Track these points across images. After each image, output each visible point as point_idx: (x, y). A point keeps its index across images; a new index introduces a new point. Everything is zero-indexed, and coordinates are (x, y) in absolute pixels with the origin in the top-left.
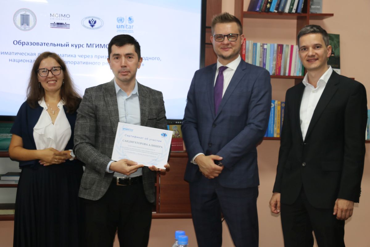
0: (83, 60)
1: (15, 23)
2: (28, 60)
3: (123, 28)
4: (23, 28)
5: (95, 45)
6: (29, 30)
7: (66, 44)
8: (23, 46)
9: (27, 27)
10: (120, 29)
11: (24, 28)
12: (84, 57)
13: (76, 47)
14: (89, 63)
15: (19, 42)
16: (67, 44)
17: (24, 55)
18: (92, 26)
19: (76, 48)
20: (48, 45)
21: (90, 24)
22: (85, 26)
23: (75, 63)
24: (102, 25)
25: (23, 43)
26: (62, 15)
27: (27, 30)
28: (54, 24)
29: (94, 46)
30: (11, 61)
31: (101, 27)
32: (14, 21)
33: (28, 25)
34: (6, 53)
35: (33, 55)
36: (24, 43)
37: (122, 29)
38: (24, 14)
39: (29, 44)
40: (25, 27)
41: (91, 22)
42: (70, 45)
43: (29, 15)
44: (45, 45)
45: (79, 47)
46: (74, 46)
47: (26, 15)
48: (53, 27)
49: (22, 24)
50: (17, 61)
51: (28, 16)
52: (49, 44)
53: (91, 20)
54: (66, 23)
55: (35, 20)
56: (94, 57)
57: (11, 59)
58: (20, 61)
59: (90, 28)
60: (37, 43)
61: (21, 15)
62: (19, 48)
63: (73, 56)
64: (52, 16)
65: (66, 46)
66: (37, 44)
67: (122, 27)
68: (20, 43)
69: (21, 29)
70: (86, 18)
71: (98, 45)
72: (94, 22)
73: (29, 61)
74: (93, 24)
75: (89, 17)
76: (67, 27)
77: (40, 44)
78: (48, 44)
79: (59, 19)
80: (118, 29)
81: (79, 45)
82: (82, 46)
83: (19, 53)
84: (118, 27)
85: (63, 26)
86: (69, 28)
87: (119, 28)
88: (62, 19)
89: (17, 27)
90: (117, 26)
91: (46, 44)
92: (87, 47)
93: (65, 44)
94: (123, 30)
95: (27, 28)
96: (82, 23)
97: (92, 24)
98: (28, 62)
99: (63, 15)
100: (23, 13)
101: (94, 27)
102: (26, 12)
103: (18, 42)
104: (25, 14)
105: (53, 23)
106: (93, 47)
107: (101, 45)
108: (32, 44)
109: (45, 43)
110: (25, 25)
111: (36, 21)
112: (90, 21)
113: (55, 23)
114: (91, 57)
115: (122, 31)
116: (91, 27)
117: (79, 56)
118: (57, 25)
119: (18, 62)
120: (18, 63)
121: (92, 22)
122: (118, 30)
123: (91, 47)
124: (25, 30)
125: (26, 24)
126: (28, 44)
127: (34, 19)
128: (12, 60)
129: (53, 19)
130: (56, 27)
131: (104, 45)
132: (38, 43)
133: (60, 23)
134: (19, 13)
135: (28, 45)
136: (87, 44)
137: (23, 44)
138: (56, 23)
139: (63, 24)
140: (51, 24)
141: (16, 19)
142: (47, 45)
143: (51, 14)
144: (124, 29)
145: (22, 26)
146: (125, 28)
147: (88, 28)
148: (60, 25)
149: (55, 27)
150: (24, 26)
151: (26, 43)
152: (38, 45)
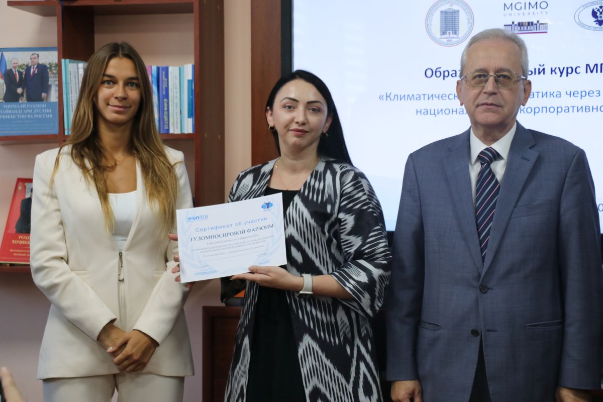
0: (577, 102)
1: (429, 32)
2: (454, 110)
4: (446, 40)
6: (458, 43)
7: (539, 69)
8: (444, 79)
9: (453, 38)
11: (448, 41)
12: (579, 95)
13: (561, 73)
14: (591, 109)
15: (436, 72)
16: (541, 68)
17: (447, 98)
18: (600, 23)
19: (561, 76)
21: (595, 19)
22: (583, 25)
23: (560, 110)
25: (444, 72)
26: (530, 4)
27: (452, 45)
28: (511, 25)
30: (419, 113)
32: (427, 26)
33: (455, 32)
34: (410, 97)
36: (446, 74)
38: (448, 11)
40: (449, 38)
41: (598, 14)
42: (548, 71)
43: (458, 11)
45: (567, 73)
46: (557, 71)
47: (451, 11)
49: (443, 33)
50: (433, 112)
51: (456, 12)
53: (598, 10)
54: (538, 22)
55: (471, 21)
57: (419, 110)
58: (438, 114)
59: (595, 29)
61: (442, 12)
62: (437, 85)
63: (555, 95)
64: (508, 9)
65: (539, 73)
68: (438, 74)
69: (441, 44)
70: (585, 6)
73: (456, 111)
74: (602, 18)
75: (593, 3)
76: (540, 31)
79: (523, 14)
81: (567, 68)
82: (575, 70)
83: (437, 96)
85: (532, 27)
86: (546, 32)
88: (529, 14)
89: (433, 38)
92: (587, 72)
93: (535, 69)
95: (454, 40)
96: (577, 19)
97: (599, 19)
98: (454, 113)
99: (533, 4)
100: (445, 7)
102: (451, 5)
104: (450, 9)
105: (511, 23)
110: (449, 33)
111: (473, 23)
112: (596, 10)
113: (513, 23)
114: (595, 94)
116: (598, 26)
117: (568, 93)
118: (519, 27)
119: (434, 114)
121: (601, 13)
123: (597, 72)
124: (449, 44)
125: (451, 32)
126: (456, 74)
127: (468, 19)
128: (423, 112)
129: (510, 15)
130: (516, 32)
133: (526, 23)
134: (436, 9)
136: (587, 65)
137: (444, 76)
138: (516, 23)
139: (532, 23)
140: (505, 25)
141: (430, 22)
143: (505, 5)
145: (444, 36)
147: (589, 28)
148: (526, 28)
150: (447, 36)
151: (451, 73)
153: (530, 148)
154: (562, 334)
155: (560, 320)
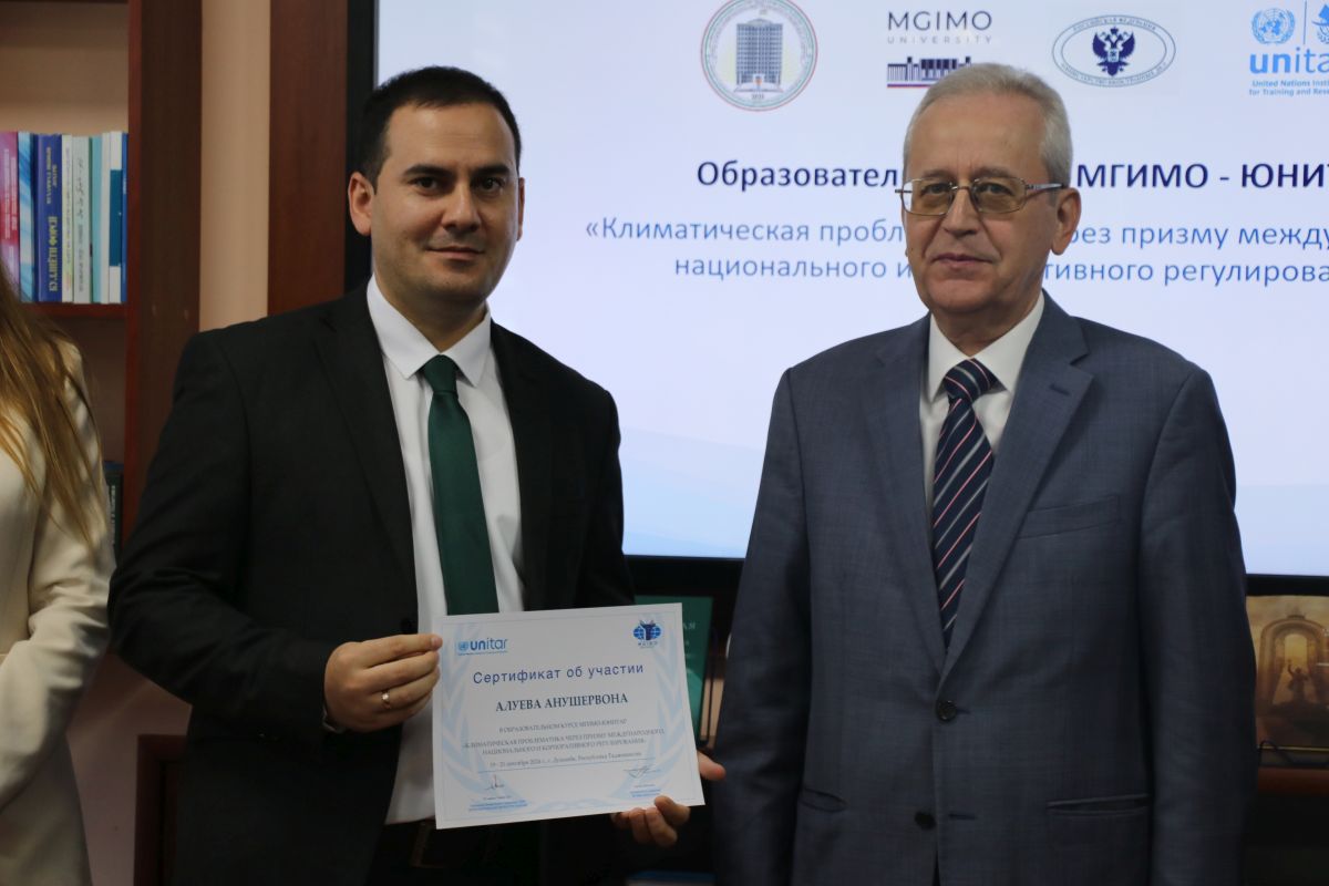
1: (709, 74)
2: (768, 264)
3: (1287, 69)
4: (748, 96)
5: (1126, 170)
6: (778, 104)
8: (743, 189)
9: (766, 90)
10: (1269, 76)
11: (755, 97)
14: (1088, 271)
15: (725, 172)
17: (750, 234)
18: (1113, 68)
20: (871, 181)
21: (1099, 60)
22: (1072, 72)
24: (1167, 61)
25: (744, 172)
26: (949, 15)
27: (764, 108)
28: (905, 66)
29: (1122, 175)
30: (682, 270)
31: (1160, 68)
32: (704, 59)
33: (773, 77)
34: (662, 231)
35: (796, 234)
36: (749, 177)
37: (1281, 75)
38: (756, 24)
39: (779, 177)
40: (758, 90)
41: (1108, 47)
43: (779, 27)
44: (855, 183)
47: (763, 25)
48: (904, 82)
49: (744, 77)
50: (715, 269)
51: (775, 29)
52: (877, 176)
53: (1108, 38)
54: (968, 59)
55: (810, 51)
56: (1116, 235)
57: (682, 263)
58: (728, 272)
59: (1100, 82)
60: (816, 171)
61: (740, 27)
62: (726, 202)
64: (898, 25)
66: (819, 177)
67: (1282, 62)
68: (730, 176)
69: (738, 104)
70: (1079, 27)
71: (1144, 169)
72: (1120, 47)
74: (1117, 58)
75: (1096, 21)
77: (830, 176)
78: (872, 174)
79: (934, 40)
80: (1261, 77)
83: (726, 229)
84: (1259, 65)
87: (1264, 70)
88: (947, 40)
89: (719, 90)
90: (1253, 58)
91: (861, 177)
94: (1283, 83)
95: (768, 96)
97: (1110, 59)
98: (767, 272)
99: (957, 16)
100: (749, 16)
101: (1119, 75)
102: (764, 12)
103: (723, 173)
104: (759, 20)
105: (904, 61)
106: (1113, 184)
107: (1156, 168)
108: (792, 176)
109: (855, 172)
110: (758, 78)
111: (814, 58)
112: (1102, 38)
113: (910, 60)
114: (1099, 236)
115: (1279, 87)
116: (1106, 75)
118: (924, 72)
119: (719, 273)
120: (719, 277)
121: (1114, 45)
122: (1256, 84)
123: (1103, 184)
124: (757, 106)
125: (762, 76)
126: (772, 177)
127: (803, 47)
128: (691, 266)
129: (903, 40)
130: (916, 82)
131: (1177, 168)
132: (821, 173)
133: (939, 61)
134: (728, 19)
135: (772, 182)
136: (1081, 168)
137: (744, 182)
138: (916, 60)
139: (954, 62)
140: (890, 65)
141: (713, 51)
142: (866, 177)
143: (891, 16)
144: (1292, 75)
145: (745, 86)
146: (1297, 70)
147: (1087, 79)
148: (938, 72)
149: (909, 82)
150: (752, 85)
151: (760, 176)
152: (821, 180)
153: (1074, 363)
154: (1148, 830)
155: (1143, 795)
